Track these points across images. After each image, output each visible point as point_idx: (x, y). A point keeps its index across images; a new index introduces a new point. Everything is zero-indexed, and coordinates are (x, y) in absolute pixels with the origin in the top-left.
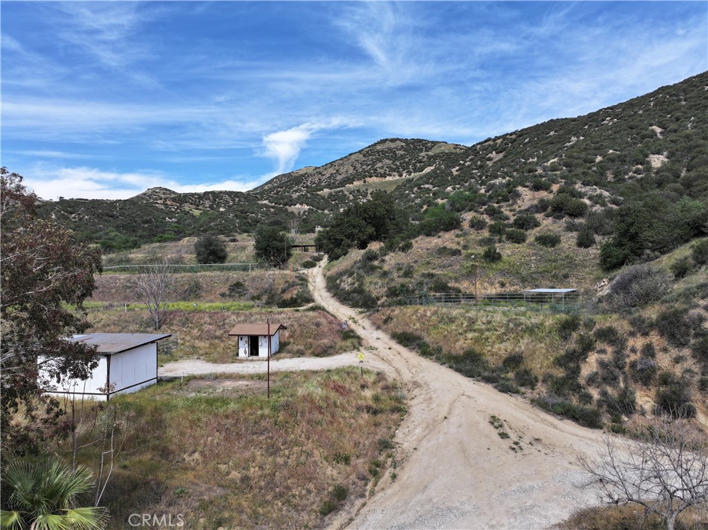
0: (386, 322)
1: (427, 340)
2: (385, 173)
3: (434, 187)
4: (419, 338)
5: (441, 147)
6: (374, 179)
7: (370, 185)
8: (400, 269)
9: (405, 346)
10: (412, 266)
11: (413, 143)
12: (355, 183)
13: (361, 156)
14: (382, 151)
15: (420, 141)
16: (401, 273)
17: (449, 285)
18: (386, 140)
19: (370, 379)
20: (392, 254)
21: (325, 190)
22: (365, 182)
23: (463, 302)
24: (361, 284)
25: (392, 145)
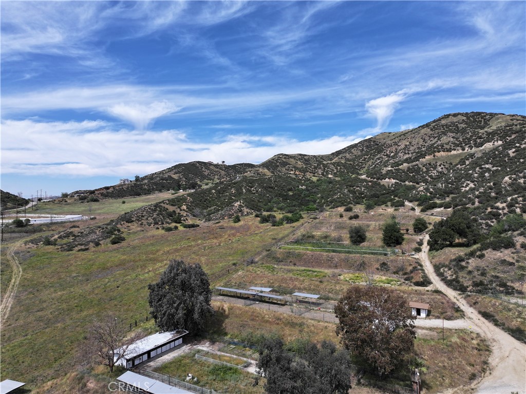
0: (475, 304)
1: (497, 317)
2: (450, 148)
3: (493, 167)
4: (493, 316)
5: (498, 119)
6: (442, 153)
7: (439, 159)
8: (478, 270)
9: (487, 319)
10: (485, 269)
11: (473, 117)
12: (426, 157)
13: (429, 130)
14: (446, 125)
15: (479, 114)
16: (479, 272)
17: (508, 284)
18: (450, 115)
19: (475, 336)
20: (473, 259)
21: (404, 164)
22: (434, 156)
23: (516, 295)
24: (457, 277)
25: (455, 119)
